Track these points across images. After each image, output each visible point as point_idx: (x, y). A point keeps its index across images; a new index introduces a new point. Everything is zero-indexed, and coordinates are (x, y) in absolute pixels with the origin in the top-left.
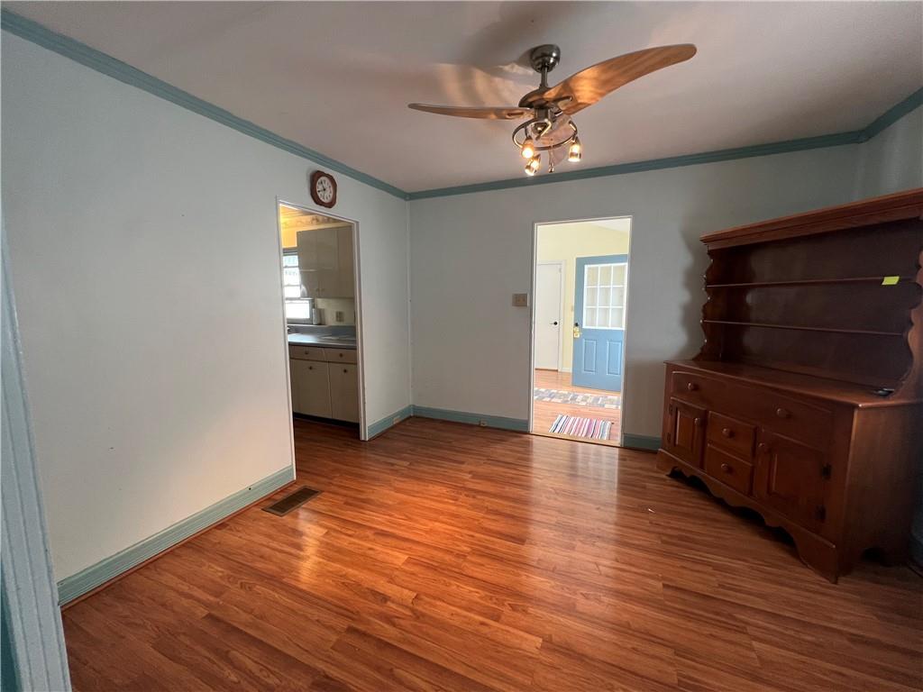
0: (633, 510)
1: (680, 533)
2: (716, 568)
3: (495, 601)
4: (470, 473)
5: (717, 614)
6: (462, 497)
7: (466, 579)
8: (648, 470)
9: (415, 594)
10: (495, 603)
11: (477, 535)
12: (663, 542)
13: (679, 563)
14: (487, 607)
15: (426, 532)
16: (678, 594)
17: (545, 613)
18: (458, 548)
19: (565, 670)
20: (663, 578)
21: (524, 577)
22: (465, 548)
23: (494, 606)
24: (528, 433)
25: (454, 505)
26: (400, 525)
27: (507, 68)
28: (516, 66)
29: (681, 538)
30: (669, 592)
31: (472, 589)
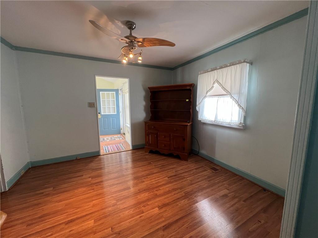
0: (148, 164)
1: (162, 165)
2: (172, 168)
3: (137, 209)
4: (89, 177)
5: (179, 177)
6: (95, 187)
7: (123, 210)
8: (143, 153)
9: (110, 228)
10: (138, 209)
11: (113, 195)
12: (160, 169)
13: (166, 172)
14: (138, 212)
15: (92, 207)
16: (171, 178)
17: (152, 201)
18: (111, 204)
19: (168, 209)
20: (167, 176)
21: (139, 197)
22: (114, 202)
23: (139, 210)
24: (100, 155)
25: (94, 191)
26: (76, 212)
27: (117, 21)
28: (120, 23)
29: (162, 166)
30: (170, 179)
31: (128, 211)
